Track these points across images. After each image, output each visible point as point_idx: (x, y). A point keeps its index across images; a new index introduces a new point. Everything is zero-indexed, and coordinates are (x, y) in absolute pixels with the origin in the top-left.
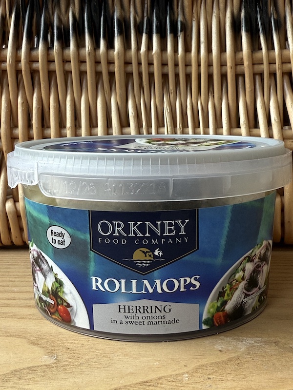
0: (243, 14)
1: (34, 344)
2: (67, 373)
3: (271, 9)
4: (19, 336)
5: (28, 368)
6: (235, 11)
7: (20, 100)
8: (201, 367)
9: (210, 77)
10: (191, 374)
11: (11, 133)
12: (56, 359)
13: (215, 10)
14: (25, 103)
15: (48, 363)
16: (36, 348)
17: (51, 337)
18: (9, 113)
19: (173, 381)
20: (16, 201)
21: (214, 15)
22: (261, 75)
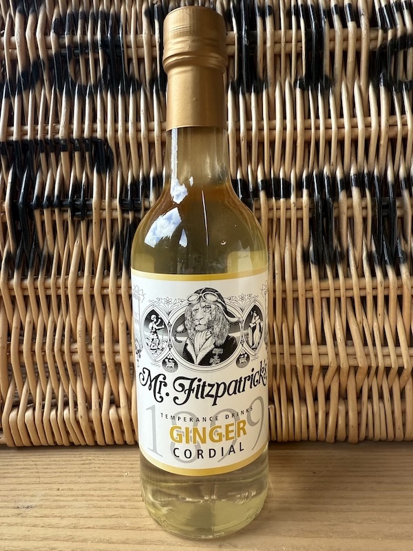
0: (311, 248)
3: (335, 241)
6: (305, 245)
7: (120, 321)
9: (284, 300)
11: (113, 349)
13: (288, 244)
14: (125, 323)
18: (111, 332)
20: (118, 406)
21: (287, 248)
22: (328, 299)
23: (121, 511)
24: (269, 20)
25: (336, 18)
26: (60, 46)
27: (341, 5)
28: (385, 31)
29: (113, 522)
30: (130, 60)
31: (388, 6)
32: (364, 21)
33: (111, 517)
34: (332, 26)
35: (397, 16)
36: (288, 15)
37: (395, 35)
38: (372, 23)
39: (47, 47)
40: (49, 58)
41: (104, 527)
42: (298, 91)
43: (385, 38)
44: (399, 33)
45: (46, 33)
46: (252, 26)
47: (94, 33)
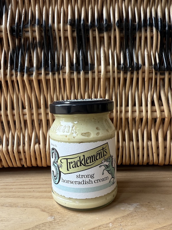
1: (43, 211)
2: (59, 225)
4: (36, 207)
5: (42, 224)
8: (116, 219)
10: (113, 223)
12: (54, 218)
15: (51, 221)
16: (45, 213)
17: (50, 207)
19: (105, 227)
23: (29, 180)
29: (25, 183)
33: (24, 182)
41: (21, 185)
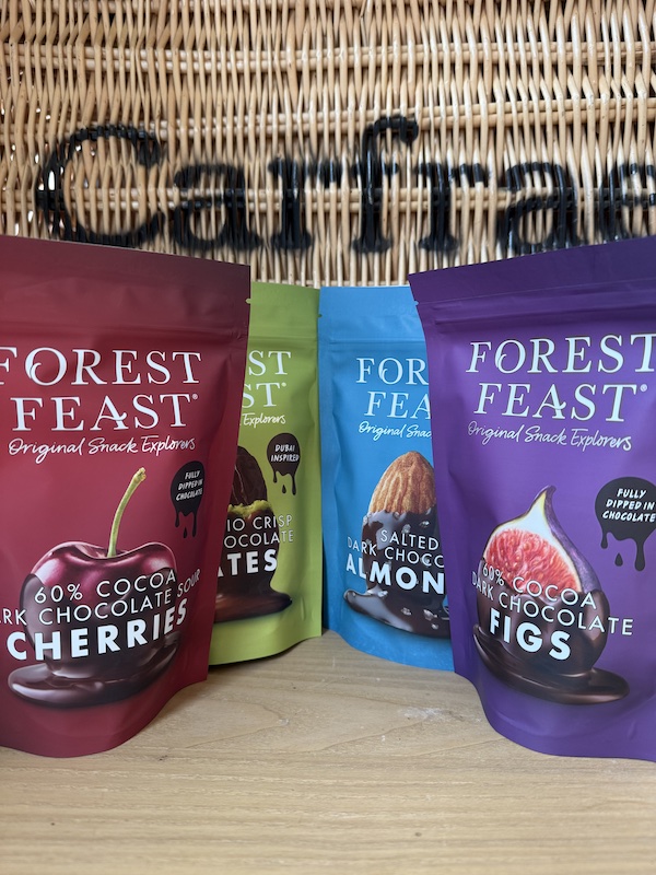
24: (395, 178)
25: (464, 178)
26: (181, 199)
27: (469, 163)
28: (514, 191)
30: (252, 214)
31: (519, 167)
32: (492, 182)
34: (459, 184)
35: (527, 177)
36: (415, 171)
37: (524, 198)
38: (501, 183)
39: (168, 199)
40: (170, 210)
42: (423, 252)
43: (513, 199)
44: (528, 195)
45: (168, 185)
46: (378, 183)
47: (217, 186)
